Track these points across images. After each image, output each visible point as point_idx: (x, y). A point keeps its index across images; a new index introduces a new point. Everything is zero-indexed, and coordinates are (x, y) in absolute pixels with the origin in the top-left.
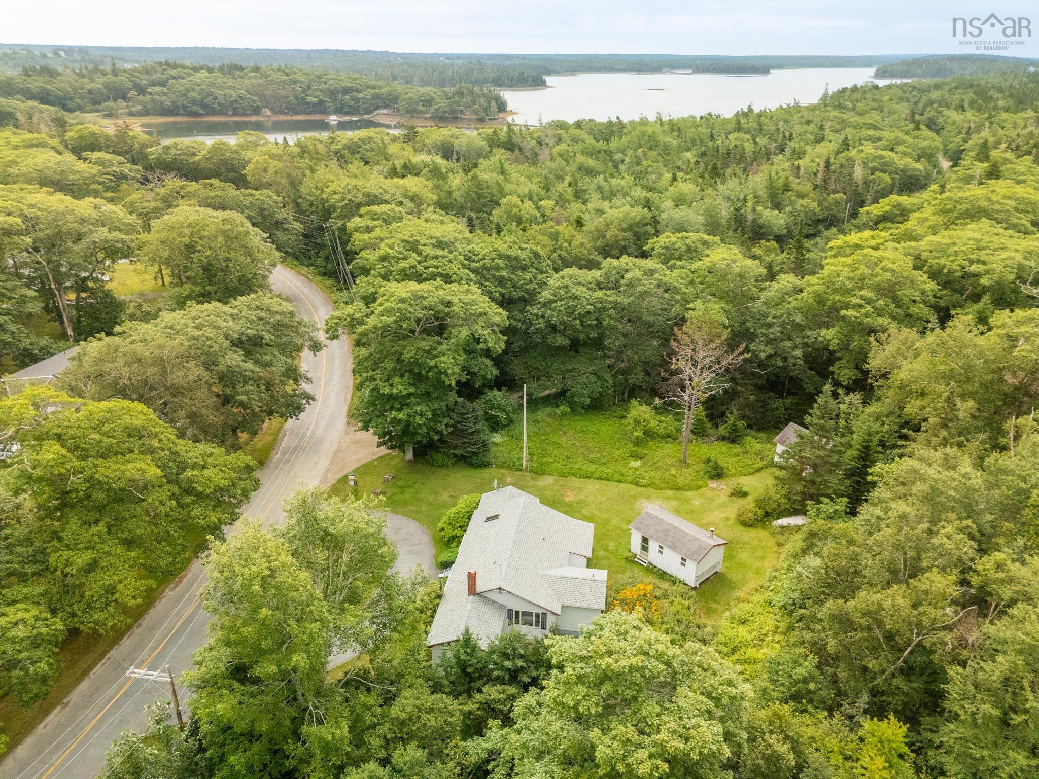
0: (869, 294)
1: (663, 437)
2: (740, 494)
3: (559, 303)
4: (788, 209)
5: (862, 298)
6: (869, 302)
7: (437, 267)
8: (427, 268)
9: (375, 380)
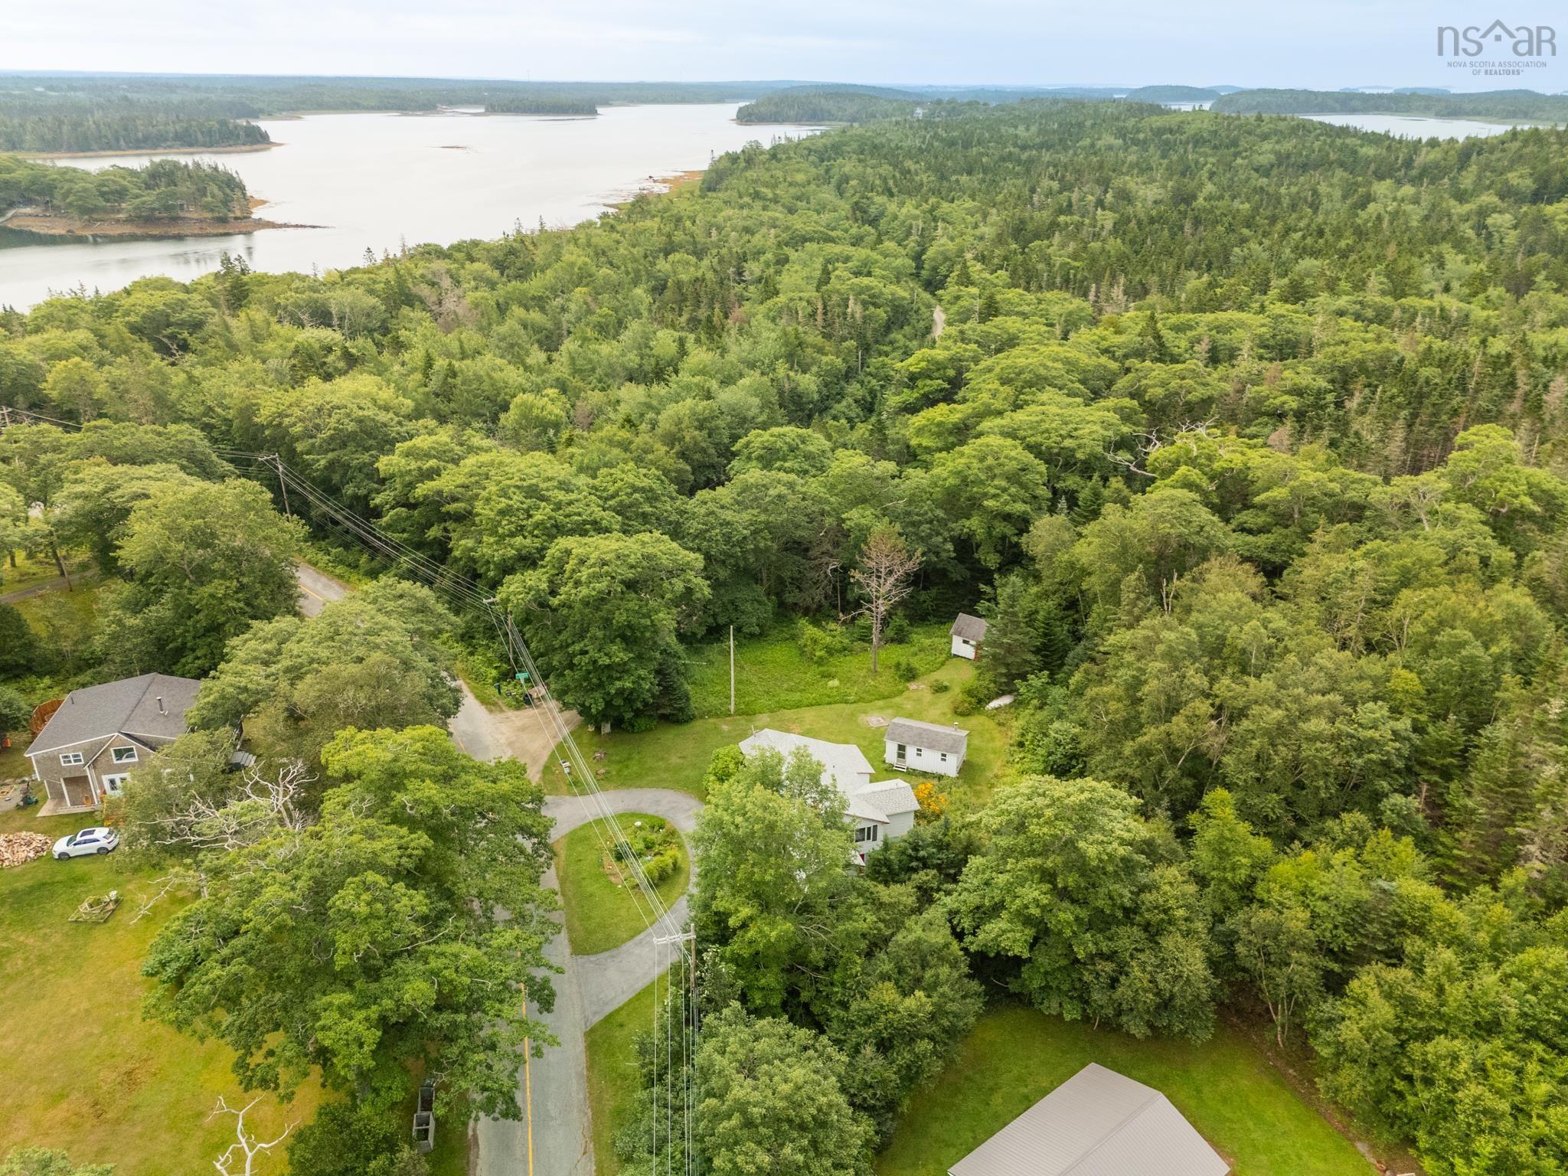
0: (1004, 483)
1: (839, 651)
2: (941, 689)
3: (713, 533)
4: (814, 369)
5: (996, 487)
6: (1004, 490)
7: (579, 514)
8: (568, 516)
9: (587, 652)
